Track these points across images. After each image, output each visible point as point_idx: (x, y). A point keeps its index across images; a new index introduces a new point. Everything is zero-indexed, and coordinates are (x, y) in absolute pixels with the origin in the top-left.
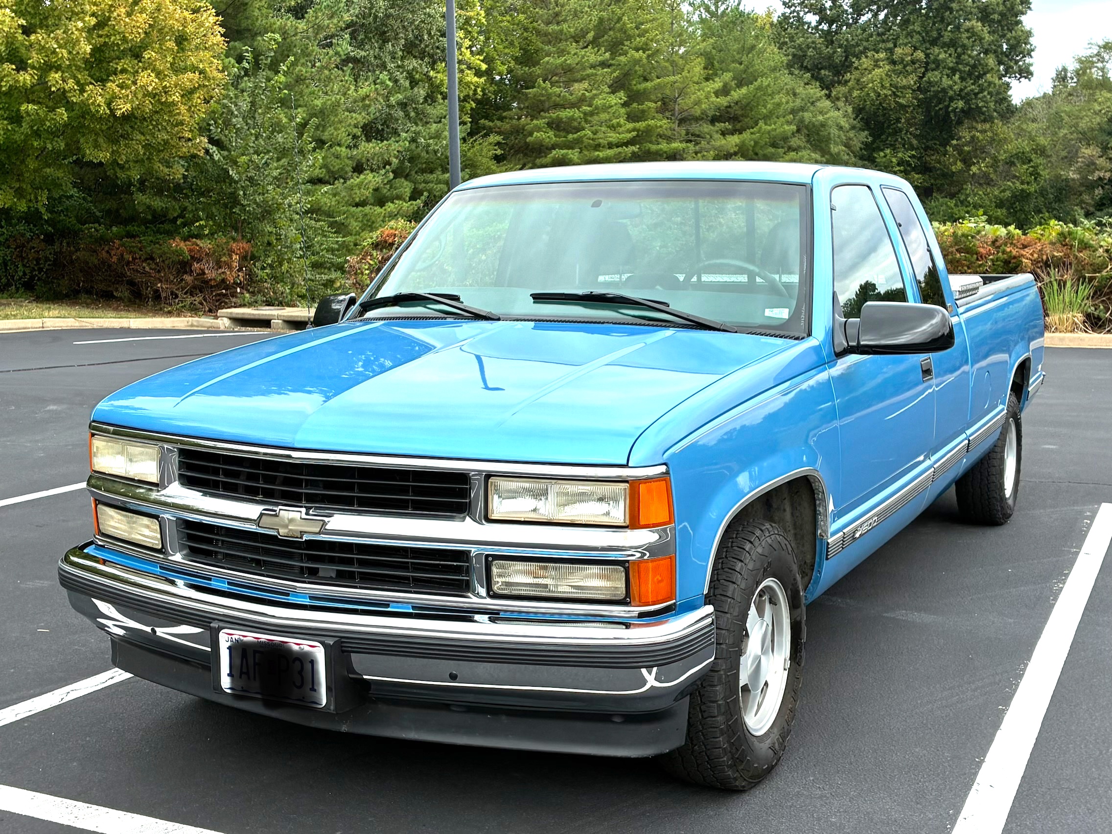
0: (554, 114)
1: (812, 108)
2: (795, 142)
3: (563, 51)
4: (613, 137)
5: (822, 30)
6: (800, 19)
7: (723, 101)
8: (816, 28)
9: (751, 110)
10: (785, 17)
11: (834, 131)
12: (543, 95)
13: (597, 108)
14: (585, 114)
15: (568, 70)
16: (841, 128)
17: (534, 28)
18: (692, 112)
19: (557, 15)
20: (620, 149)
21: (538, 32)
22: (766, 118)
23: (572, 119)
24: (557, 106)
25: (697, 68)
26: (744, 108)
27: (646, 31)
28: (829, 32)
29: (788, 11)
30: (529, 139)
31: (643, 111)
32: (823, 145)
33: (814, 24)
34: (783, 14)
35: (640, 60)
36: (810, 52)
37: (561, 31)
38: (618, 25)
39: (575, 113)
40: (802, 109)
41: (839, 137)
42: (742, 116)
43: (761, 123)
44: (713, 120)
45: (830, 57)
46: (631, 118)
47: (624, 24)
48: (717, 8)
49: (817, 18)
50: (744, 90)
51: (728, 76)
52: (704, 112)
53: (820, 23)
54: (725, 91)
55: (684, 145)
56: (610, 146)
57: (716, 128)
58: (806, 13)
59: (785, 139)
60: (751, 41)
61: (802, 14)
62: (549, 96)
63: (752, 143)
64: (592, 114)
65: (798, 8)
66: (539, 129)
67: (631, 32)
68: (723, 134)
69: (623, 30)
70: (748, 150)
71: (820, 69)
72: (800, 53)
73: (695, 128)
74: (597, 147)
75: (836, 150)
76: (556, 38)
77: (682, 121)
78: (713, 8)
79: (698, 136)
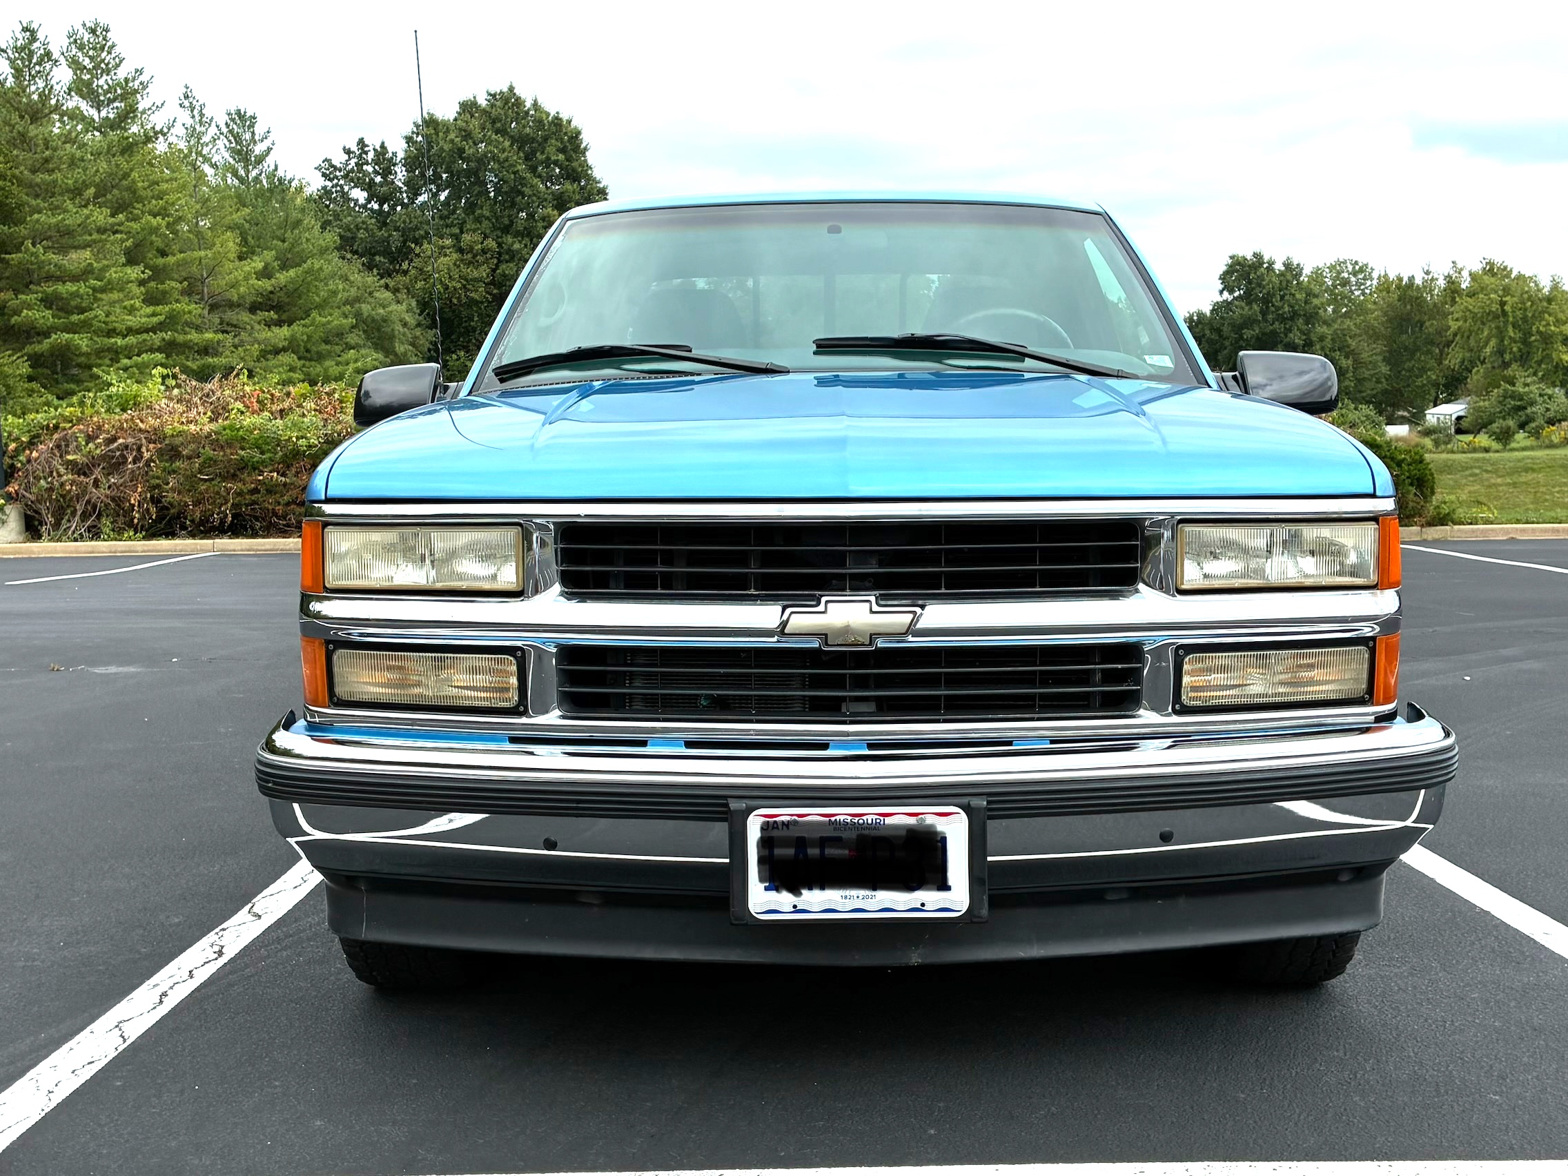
0: (50, 288)
1: (370, 300)
2: (352, 338)
3: (57, 208)
4: (132, 321)
5: (372, 210)
6: (345, 195)
7: (266, 285)
8: (364, 206)
9: (300, 297)
10: (326, 192)
11: (398, 328)
12: (32, 264)
13: (109, 282)
14: (94, 289)
15: (68, 232)
16: (405, 325)
17: (14, 176)
18: (228, 295)
19: (47, 161)
20: (145, 336)
21: (20, 182)
22: (320, 307)
23: (76, 295)
24: (49, 278)
25: (230, 243)
26: (288, 295)
27: (165, 193)
28: (381, 211)
29: (329, 184)
30: (14, 320)
31: (164, 293)
32: (386, 343)
33: (362, 201)
34: (324, 188)
35: (158, 228)
36: (362, 234)
37: (55, 181)
38: (124, 183)
39: (82, 288)
40: (358, 300)
41: (404, 335)
42: (288, 304)
43: (314, 314)
44: (253, 309)
45: (387, 240)
46: (150, 300)
47: (134, 181)
48: (247, 172)
49: (365, 194)
50: (292, 273)
51: (269, 255)
52: (241, 297)
53: (369, 201)
54: (266, 273)
55: (220, 336)
56: (130, 331)
57: (259, 318)
58: (350, 189)
59: (340, 335)
60: (295, 215)
61: (346, 188)
62: (41, 265)
63: (305, 337)
64: (103, 290)
65: (342, 182)
66: (30, 307)
67: (142, 193)
68: (268, 325)
69: (132, 190)
70: (299, 346)
71: (374, 255)
72: (349, 234)
73: (230, 315)
74: (111, 333)
75: (402, 349)
76: (49, 191)
77: (213, 308)
78: (242, 172)
79: (235, 326)
